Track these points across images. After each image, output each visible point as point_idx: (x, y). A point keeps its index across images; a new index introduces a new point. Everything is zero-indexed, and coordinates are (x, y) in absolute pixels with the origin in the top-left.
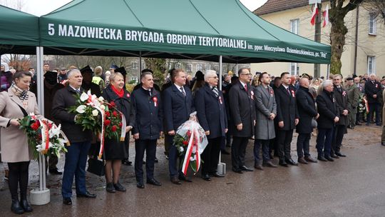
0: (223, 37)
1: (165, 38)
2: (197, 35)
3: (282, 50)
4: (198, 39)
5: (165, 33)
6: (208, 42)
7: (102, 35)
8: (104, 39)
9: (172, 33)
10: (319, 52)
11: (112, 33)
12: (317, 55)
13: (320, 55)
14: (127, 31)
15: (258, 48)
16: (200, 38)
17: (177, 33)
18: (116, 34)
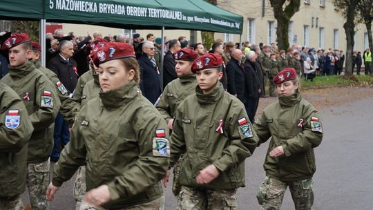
0: (165, 9)
1: (126, 10)
2: (147, 7)
3: (207, 21)
4: (148, 11)
5: (126, 5)
6: (155, 13)
7: (84, 8)
8: (85, 12)
9: (130, 6)
10: (234, 22)
11: (91, 6)
12: (233, 26)
13: (235, 25)
14: (100, 4)
15: (190, 19)
16: (149, 9)
17: (133, 6)
18: (93, 7)
